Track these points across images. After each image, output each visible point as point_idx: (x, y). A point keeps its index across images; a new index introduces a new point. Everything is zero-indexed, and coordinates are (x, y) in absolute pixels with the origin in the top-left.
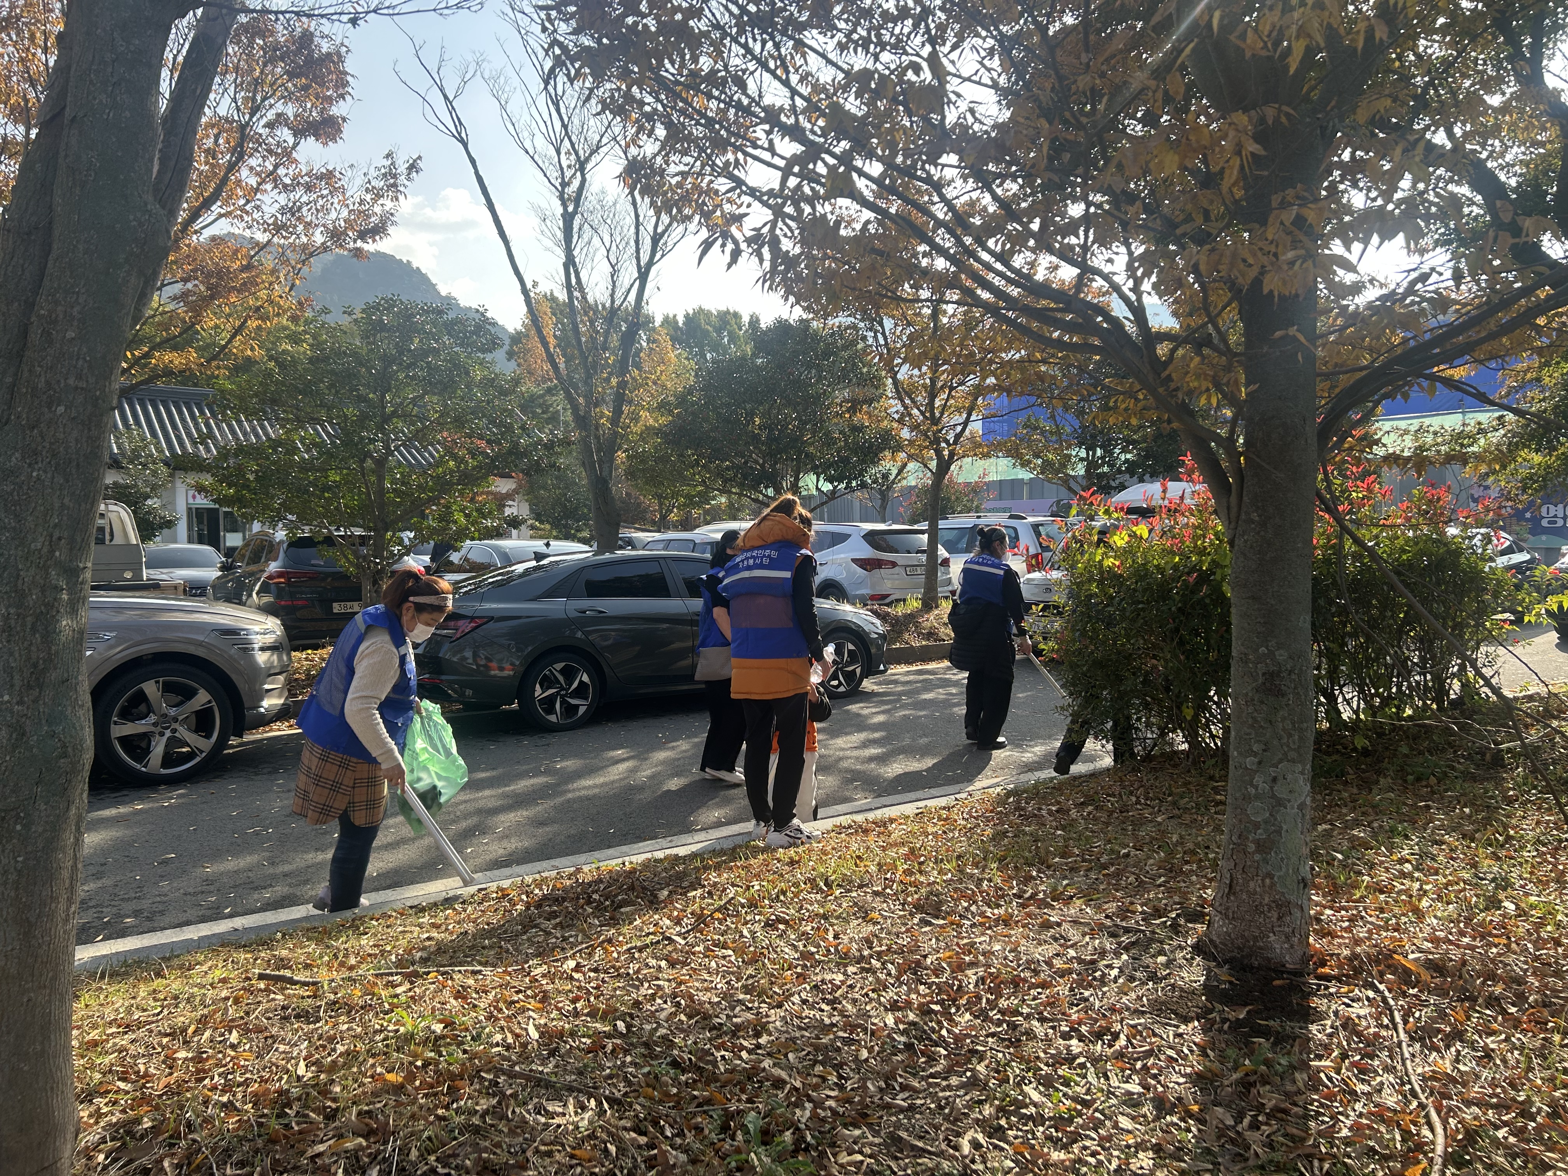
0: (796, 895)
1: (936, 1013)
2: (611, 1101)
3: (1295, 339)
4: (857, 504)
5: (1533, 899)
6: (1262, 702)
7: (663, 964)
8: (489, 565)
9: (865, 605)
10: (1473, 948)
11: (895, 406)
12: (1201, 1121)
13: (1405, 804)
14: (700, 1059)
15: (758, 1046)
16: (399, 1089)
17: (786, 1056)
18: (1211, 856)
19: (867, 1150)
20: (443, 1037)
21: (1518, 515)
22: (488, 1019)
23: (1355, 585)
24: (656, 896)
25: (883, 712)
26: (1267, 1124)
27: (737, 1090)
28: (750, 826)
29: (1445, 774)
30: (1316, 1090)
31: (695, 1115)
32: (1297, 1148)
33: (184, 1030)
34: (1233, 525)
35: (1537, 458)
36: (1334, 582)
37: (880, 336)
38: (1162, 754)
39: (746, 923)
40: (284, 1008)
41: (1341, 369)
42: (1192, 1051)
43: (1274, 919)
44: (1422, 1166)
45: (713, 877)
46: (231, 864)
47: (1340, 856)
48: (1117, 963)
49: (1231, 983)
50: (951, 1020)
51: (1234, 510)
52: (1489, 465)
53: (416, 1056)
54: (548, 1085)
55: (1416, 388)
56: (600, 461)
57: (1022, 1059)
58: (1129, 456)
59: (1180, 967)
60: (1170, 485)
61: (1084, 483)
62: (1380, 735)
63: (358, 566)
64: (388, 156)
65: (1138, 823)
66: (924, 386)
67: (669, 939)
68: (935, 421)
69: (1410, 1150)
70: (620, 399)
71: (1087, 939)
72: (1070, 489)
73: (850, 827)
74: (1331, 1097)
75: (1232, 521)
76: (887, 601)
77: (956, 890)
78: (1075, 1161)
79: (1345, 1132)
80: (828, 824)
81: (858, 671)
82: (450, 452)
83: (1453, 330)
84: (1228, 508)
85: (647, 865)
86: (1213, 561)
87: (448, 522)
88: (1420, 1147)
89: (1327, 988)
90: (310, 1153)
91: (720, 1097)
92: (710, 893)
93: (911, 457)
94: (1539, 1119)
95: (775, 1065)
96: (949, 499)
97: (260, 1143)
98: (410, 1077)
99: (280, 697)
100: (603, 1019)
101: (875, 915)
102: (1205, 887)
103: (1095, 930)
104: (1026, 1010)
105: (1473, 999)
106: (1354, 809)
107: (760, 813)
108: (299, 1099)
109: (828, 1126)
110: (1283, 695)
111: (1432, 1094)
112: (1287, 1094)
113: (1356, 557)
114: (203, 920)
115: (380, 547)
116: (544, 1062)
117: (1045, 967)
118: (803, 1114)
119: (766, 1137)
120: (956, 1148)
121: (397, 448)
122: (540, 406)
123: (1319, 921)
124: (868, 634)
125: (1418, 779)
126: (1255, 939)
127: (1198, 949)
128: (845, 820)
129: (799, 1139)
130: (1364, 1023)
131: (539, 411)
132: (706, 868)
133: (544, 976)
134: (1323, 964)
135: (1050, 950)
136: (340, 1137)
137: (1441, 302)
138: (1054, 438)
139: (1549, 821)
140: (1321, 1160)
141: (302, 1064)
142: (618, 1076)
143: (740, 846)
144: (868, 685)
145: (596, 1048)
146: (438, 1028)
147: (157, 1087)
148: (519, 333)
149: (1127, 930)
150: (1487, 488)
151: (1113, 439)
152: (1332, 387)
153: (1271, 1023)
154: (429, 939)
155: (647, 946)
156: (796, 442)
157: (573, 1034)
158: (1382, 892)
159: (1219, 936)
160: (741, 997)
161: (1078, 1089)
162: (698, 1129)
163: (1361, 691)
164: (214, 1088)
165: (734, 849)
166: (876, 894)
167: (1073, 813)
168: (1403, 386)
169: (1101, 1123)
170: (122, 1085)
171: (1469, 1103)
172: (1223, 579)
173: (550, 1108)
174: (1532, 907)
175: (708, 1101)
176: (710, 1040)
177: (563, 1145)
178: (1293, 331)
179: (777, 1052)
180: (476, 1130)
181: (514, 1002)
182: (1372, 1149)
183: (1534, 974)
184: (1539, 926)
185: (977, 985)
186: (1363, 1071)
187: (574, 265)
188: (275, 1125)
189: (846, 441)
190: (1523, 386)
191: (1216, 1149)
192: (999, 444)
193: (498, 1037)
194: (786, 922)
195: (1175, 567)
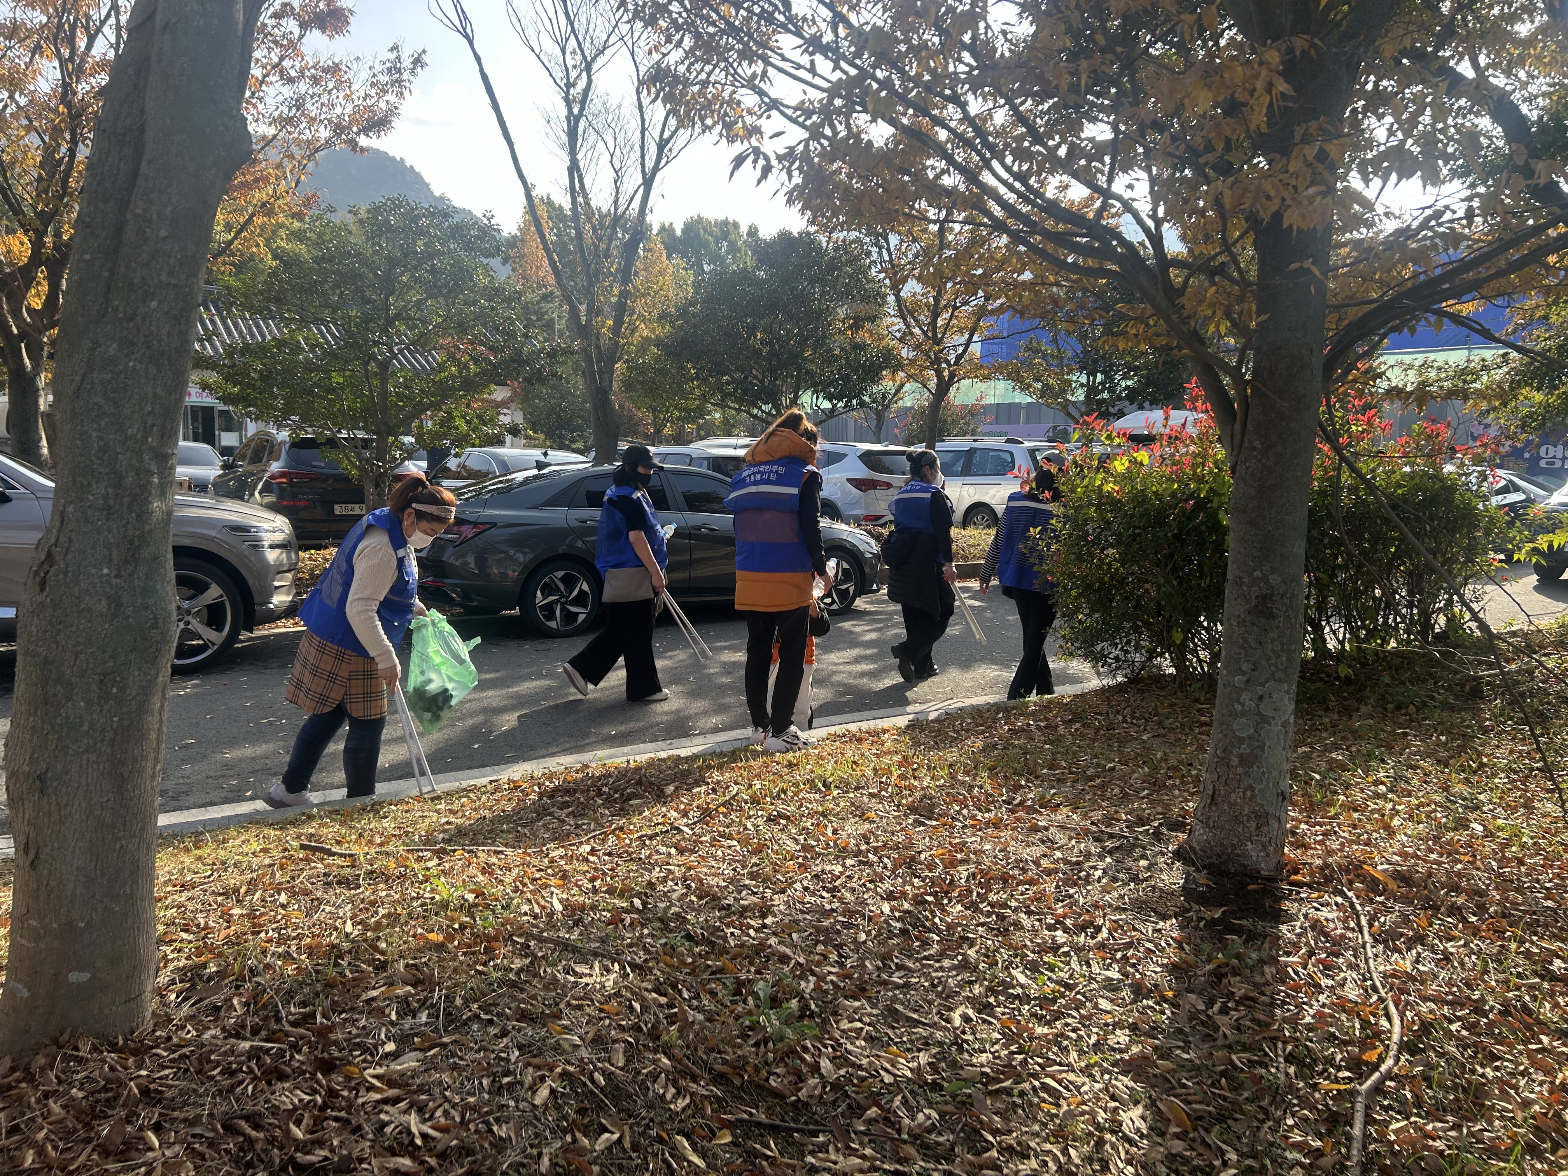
0: (796, 794)
1: (929, 903)
2: (634, 966)
3: (1309, 271)
4: (851, 424)
5: (1500, 822)
6: (1253, 624)
7: (673, 851)
8: (488, 473)
9: (859, 525)
10: (1439, 863)
11: (898, 325)
12: (1174, 1005)
13: (1383, 730)
14: (711, 934)
15: (765, 926)
16: (440, 947)
17: (790, 935)
18: (1194, 772)
19: (866, 1019)
20: (476, 905)
21: (1516, 453)
22: (516, 890)
23: (1349, 517)
24: (662, 791)
25: (874, 630)
26: (1235, 1010)
27: (746, 962)
28: (749, 732)
29: (1425, 704)
30: (1284, 983)
31: (709, 981)
32: (1262, 1032)
33: (236, 891)
34: (1235, 452)
35: (1538, 397)
36: (1329, 515)
37: (884, 251)
38: (1149, 677)
39: (750, 817)
40: (325, 875)
41: (1351, 302)
42: (1169, 945)
43: (1253, 829)
44: (1378, 1051)
45: (716, 776)
46: (248, 751)
47: (1317, 777)
48: (1101, 865)
49: (1208, 886)
50: (943, 910)
51: (1237, 438)
52: (1489, 402)
53: (453, 920)
54: (575, 950)
55: (1423, 322)
56: (600, 371)
57: (1010, 947)
58: (1129, 383)
59: (1161, 871)
60: (1173, 413)
61: (1083, 409)
62: (1364, 665)
63: (360, 469)
64: (392, 50)
65: (1123, 741)
66: (927, 305)
67: (677, 829)
68: (938, 341)
69: (1368, 1037)
70: (621, 309)
71: (1073, 842)
72: (1069, 414)
73: (844, 735)
74: (1297, 989)
75: (1235, 448)
76: (881, 522)
77: (948, 794)
78: (1057, 1035)
79: (1308, 1019)
80: (823, 732)
81: (852, 590)
82: (452, 357)
83: (1464, 266)
84: (1232, 436)
85: (651, 763)
86: (1211, 489)
87: (449, 429)
88: (1377, 1034)
89: (1298, 893)
90: (364, 997)
91: (731, 966)
92: (714, 790)
93: (910, 377)
94: (1491, 1016)
95: (780, 943)
96: (945, 421)
97: (319, 987)
98: (450, 938)
99: (288, 594)
100: (621, 895)
101: (871, 814)
102: (1187, 801)
103: (1080, 835)
104: (1014, 904)
105: (1436, 908)
106: (1333, 734)
107: (759, 719)
108: (350, 952)
109: (830, 997)
110: (1274, 618)
111: (1391, 989)
112: (1256, 985)
113: (1353, 490)
114: (226, 801)
115: (382, 452)
116: (570, 930)
117: (1033, 867)
118: (808, 986)
119: (775, 1002)
120: (948, 1021)
121: (401, 351)
122: (535, 313)
123: (1294, 834)
124: (862, 554)
125: (1398, 708)
126: (1233, 846)
127: (1178, 855)
128: (839, 729)
129: (804, 1007)
130: (1332, 925)
131: (534, 318)
132: (709, 767)
133: (562, 857)
134: (1296, 872)
135: (1037, 851)
136: (391, 985)
137: (1453, 239)
138: (1055, 362)
139: (1521, 752)
140: (1285, 1043)
141: (349, 923)
142: (637, 945)
143: (739, 750)
144: (860, 603)
145: (616, 921)
146: (471, 897)
147: (217, 938)
148: (514, 237)
149: (1111, 836)
150: (1487, 426)
151: (1114, 364)
152: (1340, 319)
153: (1244, 922)
154: (448, 823)
155: (657, 835)
156: (796, 358)
157: (593, 908)
158: (1356, 810)
159: (1199, 843)
160: (747, 882)
161: (1062, 974)
162: (713, 994)
163: (1348, 623)
164: (270, 941)
165: (733, 752)
166: (872, 795)
167: (1061, 730)
168: (1410, 320)
169: (1082, 1005)
170: (185, 935)
171: (1425, 999)
172: (1220, 508)
173: (578, 970)
174: (1500, 829)
175: (721, 970)
176: (720, 919)
177: (592, 1001)
178: (1307, 263)
179: (783, 931)
180: (513, 985)
181: (536, 880)
182: (1333, 1035)
183: (1496, 888)
184: (1504, 846)
185: (968, 880)
186: (1328, 967)
187: (579, 170)
188: (332, 972)
189: (847, 359)
190: (1531, 323)
191: (1187, 1030)
192: (1000, 366)
193: (525, 908)
194: (787, 818)
195: (1173, 494)
